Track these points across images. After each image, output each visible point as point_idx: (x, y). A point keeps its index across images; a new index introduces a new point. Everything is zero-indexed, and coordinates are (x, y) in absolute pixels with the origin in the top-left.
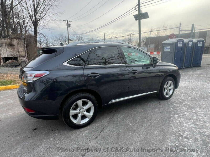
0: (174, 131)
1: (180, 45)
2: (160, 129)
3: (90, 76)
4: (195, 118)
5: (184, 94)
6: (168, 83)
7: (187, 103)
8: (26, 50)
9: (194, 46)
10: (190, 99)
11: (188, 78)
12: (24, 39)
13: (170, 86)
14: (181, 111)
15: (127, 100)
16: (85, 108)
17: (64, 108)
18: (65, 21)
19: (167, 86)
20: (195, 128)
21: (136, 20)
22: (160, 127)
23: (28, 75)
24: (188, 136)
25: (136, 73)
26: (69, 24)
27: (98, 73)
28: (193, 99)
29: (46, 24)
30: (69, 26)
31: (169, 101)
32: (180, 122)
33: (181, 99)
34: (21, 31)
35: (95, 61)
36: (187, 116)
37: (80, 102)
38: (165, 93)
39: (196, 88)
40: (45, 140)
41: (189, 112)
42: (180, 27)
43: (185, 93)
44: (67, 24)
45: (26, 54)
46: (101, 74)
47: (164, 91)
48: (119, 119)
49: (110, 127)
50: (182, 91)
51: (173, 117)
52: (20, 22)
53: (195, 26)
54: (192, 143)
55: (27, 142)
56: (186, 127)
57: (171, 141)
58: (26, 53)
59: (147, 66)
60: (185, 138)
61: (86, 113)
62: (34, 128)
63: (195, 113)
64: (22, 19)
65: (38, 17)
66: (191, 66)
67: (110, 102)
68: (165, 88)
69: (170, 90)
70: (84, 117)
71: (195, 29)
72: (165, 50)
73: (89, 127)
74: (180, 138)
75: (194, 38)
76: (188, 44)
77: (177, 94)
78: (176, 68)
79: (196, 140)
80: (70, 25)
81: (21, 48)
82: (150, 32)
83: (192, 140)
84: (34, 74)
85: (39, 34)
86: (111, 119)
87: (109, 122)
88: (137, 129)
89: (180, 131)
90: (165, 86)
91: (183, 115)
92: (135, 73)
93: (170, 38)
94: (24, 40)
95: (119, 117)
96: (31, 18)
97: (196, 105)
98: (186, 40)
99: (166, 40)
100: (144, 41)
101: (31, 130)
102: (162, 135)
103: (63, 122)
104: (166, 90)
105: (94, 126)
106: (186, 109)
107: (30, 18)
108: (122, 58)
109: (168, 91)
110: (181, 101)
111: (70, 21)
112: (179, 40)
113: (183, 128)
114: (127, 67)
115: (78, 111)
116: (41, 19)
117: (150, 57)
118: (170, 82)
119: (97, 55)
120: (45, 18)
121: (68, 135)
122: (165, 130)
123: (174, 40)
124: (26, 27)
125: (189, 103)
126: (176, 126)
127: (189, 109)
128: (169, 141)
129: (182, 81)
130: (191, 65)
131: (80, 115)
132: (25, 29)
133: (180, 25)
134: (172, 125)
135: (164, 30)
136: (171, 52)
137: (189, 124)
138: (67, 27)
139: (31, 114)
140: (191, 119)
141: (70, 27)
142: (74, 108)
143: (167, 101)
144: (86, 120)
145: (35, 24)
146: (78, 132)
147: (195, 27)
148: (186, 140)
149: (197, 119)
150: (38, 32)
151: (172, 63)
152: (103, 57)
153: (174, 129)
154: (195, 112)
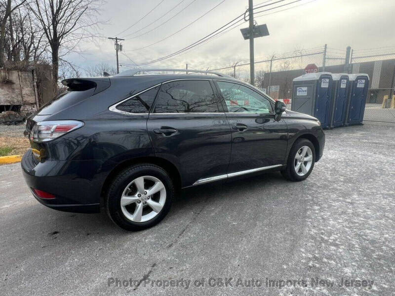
0: (312, 233)
1: (325, 85)
2: (287, 230)
3: (158, 132)
4: (350, 211)
5: (331, 171)
6: (302, 150)
7: (335, 186)
8: (36, 91)
9: (349, 87)
10: (342, 180)
11: (340, 145)
12: (33, 71)
13: (307, 155)
14: (326, 200)
15: (228, 179)
16: (150, 192)
17: (110, 192)
18: (113, 39)
19: (301, 156)
20: (350, 227)
21: (246, 38)
22: (287, 226)
23: (43, 128)
24: (337, 242)
25: (244, 130)
26: (120, 44)
27: (175, 127)
28: (348, 180)
29: (76, 43)
30: (119, 48)
31: (304, 183)
32: (323, 218)
33: (326, 180)
34: (27, 57)
35: (169, 107)
36: (335, 208)
37: (140, 182)
38: (296, 169)
39: (353, 162)
40: (73, 252)
41: (339, 201)
42: (325, 51)
43: (334, 169)
44: (117, 44)
45: (37, 100)
46: (179, 131)
47: (296, 165)
48: (213, 214)
49: (197, 228)
50: (329, 166)
51: (311, 210)
52: (25, 38)
53: (352, 51)
54: (343, 254)
55: (39, 255)
56: (333, 226)
57: (306, 250)
58: (37, 98)
59: (265, 118)
60: (332, 244)
61: (151, 202)
62: (53, 231)
63: (352, 203)
64: (29, 35)
65: (59, 31)
66: (346, 124)
67: (196, 183)
68: (296, 160)
69: (306, 163)
70: (147, 209)
71: (353, 57)
72: (298, 94)
73: (156, 228)
74: (323, 245)
75: (351, 73)
76: (339, 82)
77: (318, 171)
78: (317, 123)
79: (351, 247)
80: (121, 46)
81: (27, 89)
82: (271, 61)
83: (343, 247)
84: (54, 127)
85: (62, 61)
86: (199, 214)
87: (194, 220)
88: (245, 231)
89: (322, 234)
90: (297, 156)
91: (330, 206)
92: (241, 129)
93: (308, 73)
94: (33, 73)
95: (213, 211)
96: (46, 32)
97: (353, 190)
98: (336, 77)
99: (301, 75)
100: (259, 79)
101: (46, 234)
102: (291, 240)
103: (108, 217)
104: (299, 164)
105: (166, 226)
106: (334, 196)
107: (44, 31)
108: (219, 104)
109: (303, 165)
110: (325, 183)
111: (121, 40)
112: (322, 76)
113: (329, 228)
114: (227, 117)
115: (136, 197)
116: (65, 33)
117: (270, 101)
118: (306, 149)
119: (172, 97)
120: (74, 32)
121: (117, 243)
122: (297, 232)
123: (314, 76)
124: (36, 49)
125: (340, 186)
126: (316, 225)
127: (340, 197)
128: (303, 250)
129: (329, 150)
130: (344, 122)
131: (140, 206)
132: (35, 52)
133: (326, 48)
134: (309, 223)
135: (297, 58)
136: (309, 98)
137: (340, 221)
138: (116, 51)
139: (46, 202)
140: (344, 213)
141: (121, 50)
142: (129, 192)
143: (300, 182)
144: (152, 215)
145: (55, 44)
146: (136, 237)
147: (352, 54)
148: (333, 248)
149: (353, 214)
150: (61, 58)
151: (311, 115)
152: (183, 101)
153: (313, 230)
154: (350, 201)
